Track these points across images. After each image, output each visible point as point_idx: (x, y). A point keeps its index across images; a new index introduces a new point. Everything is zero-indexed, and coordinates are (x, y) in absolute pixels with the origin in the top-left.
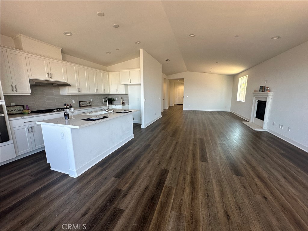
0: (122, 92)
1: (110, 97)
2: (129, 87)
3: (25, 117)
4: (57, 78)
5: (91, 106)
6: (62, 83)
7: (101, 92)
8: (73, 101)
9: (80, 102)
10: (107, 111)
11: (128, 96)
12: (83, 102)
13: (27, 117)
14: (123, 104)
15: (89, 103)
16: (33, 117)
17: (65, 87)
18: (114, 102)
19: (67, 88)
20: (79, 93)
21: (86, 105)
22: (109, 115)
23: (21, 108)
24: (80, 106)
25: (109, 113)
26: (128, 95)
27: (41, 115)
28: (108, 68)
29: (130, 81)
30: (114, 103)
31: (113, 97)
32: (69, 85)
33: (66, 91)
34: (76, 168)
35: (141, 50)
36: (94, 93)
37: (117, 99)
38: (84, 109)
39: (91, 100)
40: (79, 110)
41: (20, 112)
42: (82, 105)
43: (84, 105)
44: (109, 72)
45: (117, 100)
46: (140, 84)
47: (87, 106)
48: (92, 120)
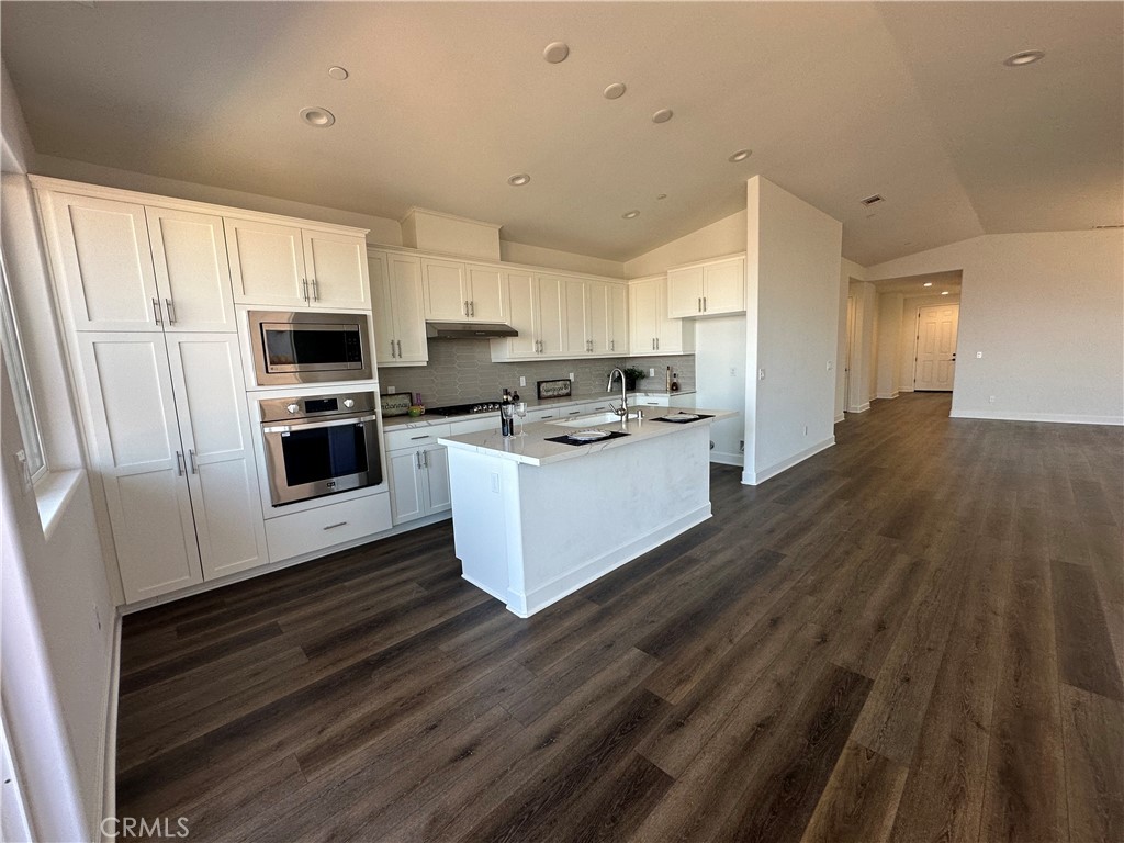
0: (672, 346)
1: (629, 366)
2: (698, 326)
3: (412, 424)
4: (486, 316)
5: (569, 395)
6: (497, 329)
7: (603, 351)
8: (523, 383)
9: (539, 384)
10: (622, 415)
11: (694, 360)
12: (548, 384)
13: (418, 424)
14: (672, 389)
15: (566, 387)
16: (430, 425)
17: (503, 340)
18: (643, 384)
19: (510, 341)
20: (540, 355)
21: (556, 394)
22: (627, 427)
23: (407, 400)
24: (539, 397)
25: (627, 420)
26: (694, 355)
27: (447, 419)
28: (627, 266)
29: (702, 303)
30: (642, 388)
31: (639, 367)
32: (514, 334)
33: (507, 352)
34: (526, 588)
35: (754, 183)
36: (582, 353)
37: (652, 372)
38: (549, 406)
39: (572, 377)
40: (537, 407)
41: (404, 410)
42: (544, 394)
43: (550, 393)
44: (629, 279)
45: (652, 374)
46: (743, 314)
47: (559, 396)
48: (576, 443)
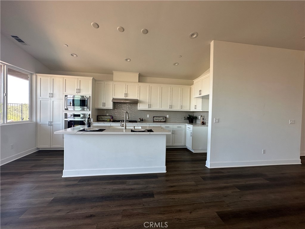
4: (131, 97)
5: (165, 122)
7: (177, 108)
9: (154, 117)
12: (156, 118)
14: (202, 124)
15: (164, 119)
18: (197, 121)
21: (159, 121)
24: (153, 121)
29: (200, 92)
35: (212, 43)
37: (199, 117)
39: (168, 116)
40: (153, 124)
43: (157, 120)
44: (190, 85)
47: (161, 122)
